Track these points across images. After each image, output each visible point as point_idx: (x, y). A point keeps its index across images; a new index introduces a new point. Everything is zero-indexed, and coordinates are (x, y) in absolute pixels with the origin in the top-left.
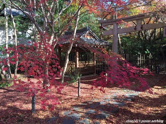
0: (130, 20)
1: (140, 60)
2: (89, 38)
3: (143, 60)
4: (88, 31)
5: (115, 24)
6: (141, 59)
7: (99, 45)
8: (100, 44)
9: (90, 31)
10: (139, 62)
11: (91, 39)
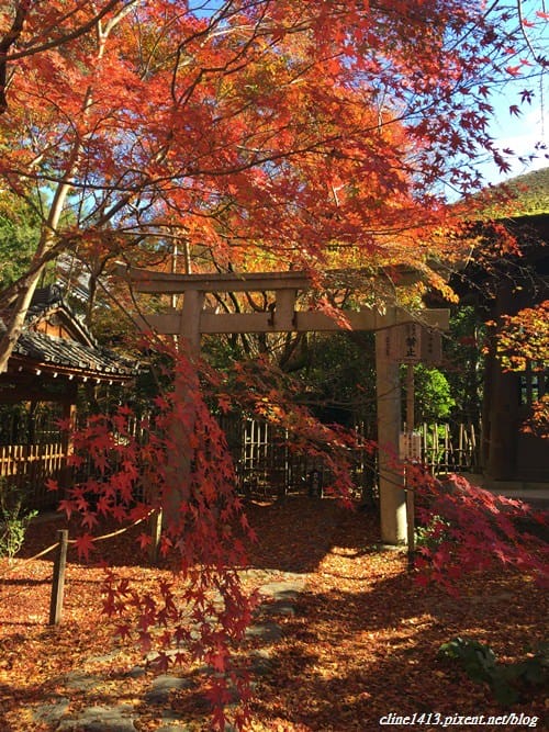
0: (256, 287)
1: (249, 446)
2: (53, 336)
3: (262, 446)
4: (56, 305)
5: (193, 295)
6: (256, 440)
7: (103, 371)
8: (107, 370)
9: (63, 306)
10: (248, 455)
11: (64, 344)
